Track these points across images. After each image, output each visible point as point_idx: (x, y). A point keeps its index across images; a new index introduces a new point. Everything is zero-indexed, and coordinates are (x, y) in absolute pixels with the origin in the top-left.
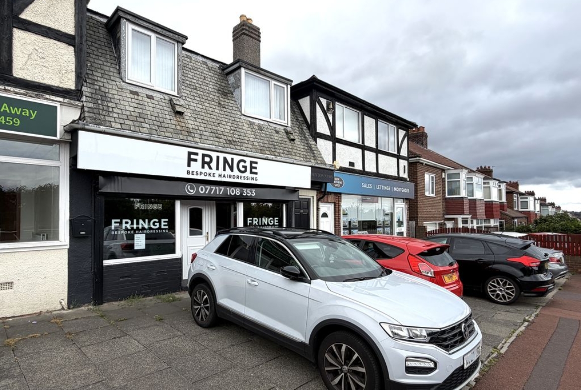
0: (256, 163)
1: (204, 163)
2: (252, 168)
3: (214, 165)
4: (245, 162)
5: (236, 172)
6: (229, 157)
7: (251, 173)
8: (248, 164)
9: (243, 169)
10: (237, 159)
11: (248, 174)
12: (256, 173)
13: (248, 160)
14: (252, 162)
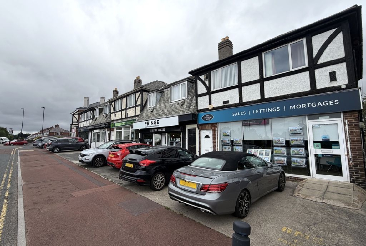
0: (158, 120)
1: (148, 124)
2: (158, 122)
3: (149, 124)
4: (155, 121)
5: (154, 125)
6: (152, 121)
7: (158, 124)
8: (156, 122)
9: (155, 123)
10: (154, 120)
11: (157, 125)
12: (159, 124)
13: (156, 120)
14: (158, 121)
